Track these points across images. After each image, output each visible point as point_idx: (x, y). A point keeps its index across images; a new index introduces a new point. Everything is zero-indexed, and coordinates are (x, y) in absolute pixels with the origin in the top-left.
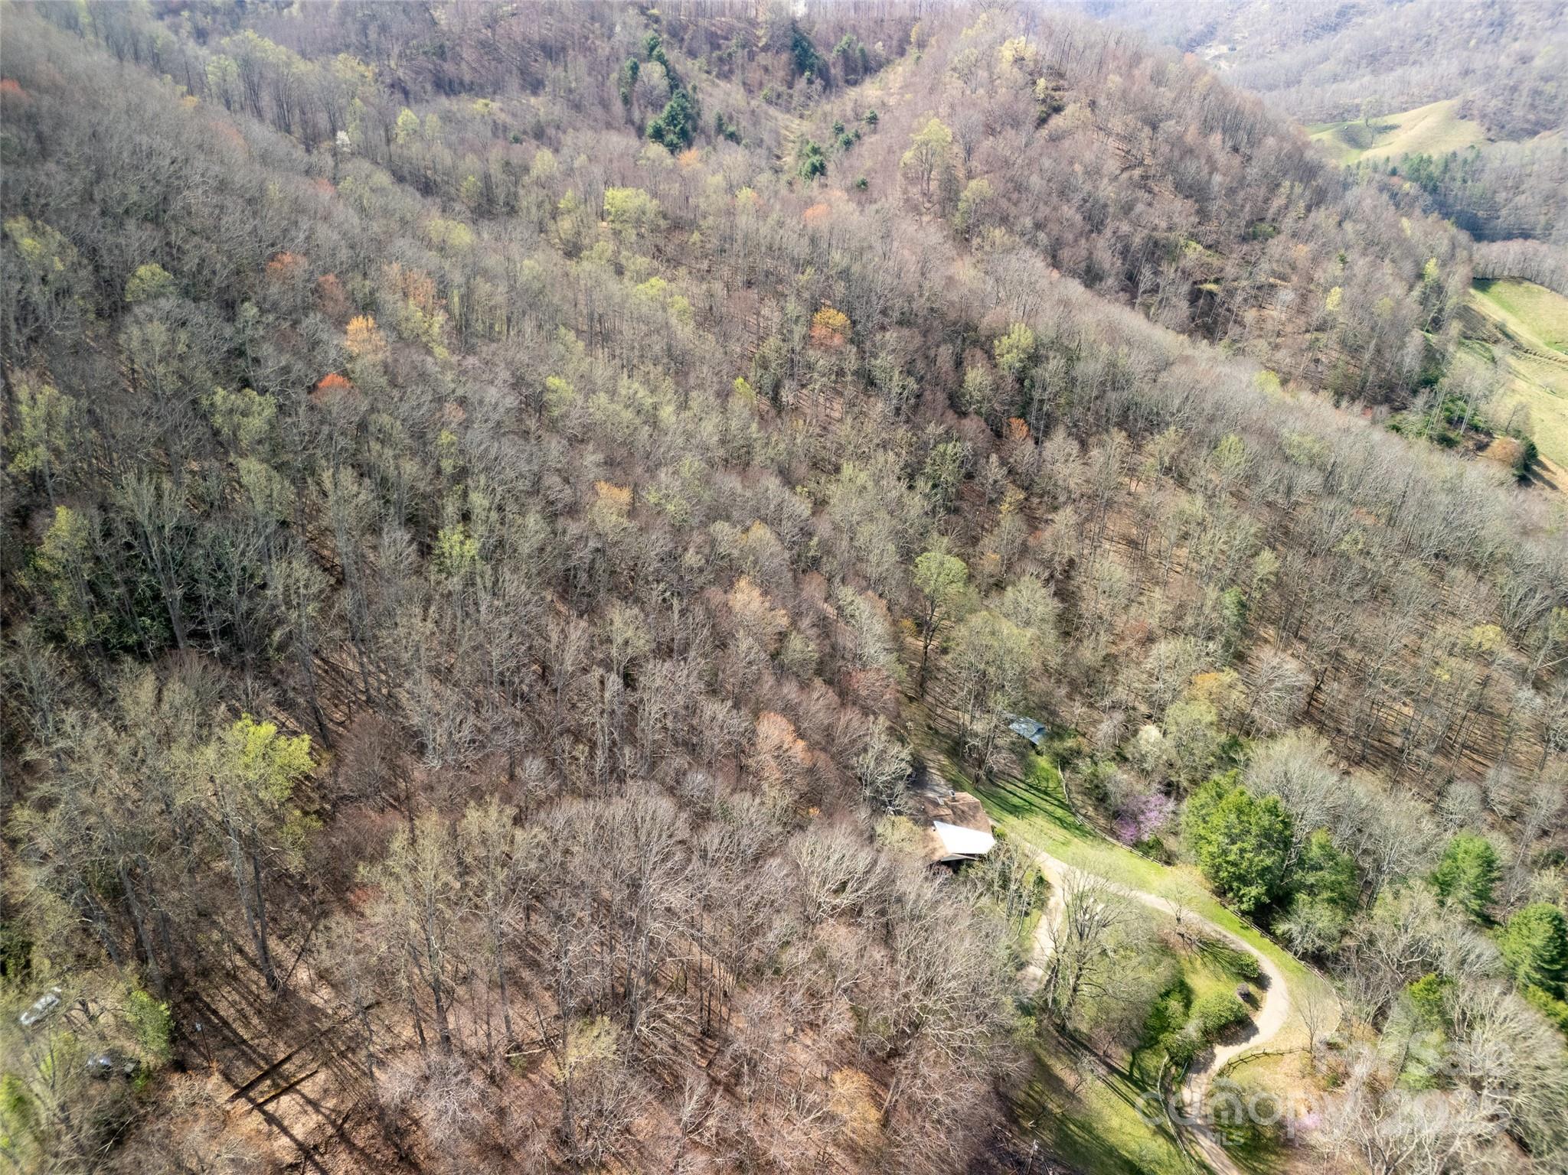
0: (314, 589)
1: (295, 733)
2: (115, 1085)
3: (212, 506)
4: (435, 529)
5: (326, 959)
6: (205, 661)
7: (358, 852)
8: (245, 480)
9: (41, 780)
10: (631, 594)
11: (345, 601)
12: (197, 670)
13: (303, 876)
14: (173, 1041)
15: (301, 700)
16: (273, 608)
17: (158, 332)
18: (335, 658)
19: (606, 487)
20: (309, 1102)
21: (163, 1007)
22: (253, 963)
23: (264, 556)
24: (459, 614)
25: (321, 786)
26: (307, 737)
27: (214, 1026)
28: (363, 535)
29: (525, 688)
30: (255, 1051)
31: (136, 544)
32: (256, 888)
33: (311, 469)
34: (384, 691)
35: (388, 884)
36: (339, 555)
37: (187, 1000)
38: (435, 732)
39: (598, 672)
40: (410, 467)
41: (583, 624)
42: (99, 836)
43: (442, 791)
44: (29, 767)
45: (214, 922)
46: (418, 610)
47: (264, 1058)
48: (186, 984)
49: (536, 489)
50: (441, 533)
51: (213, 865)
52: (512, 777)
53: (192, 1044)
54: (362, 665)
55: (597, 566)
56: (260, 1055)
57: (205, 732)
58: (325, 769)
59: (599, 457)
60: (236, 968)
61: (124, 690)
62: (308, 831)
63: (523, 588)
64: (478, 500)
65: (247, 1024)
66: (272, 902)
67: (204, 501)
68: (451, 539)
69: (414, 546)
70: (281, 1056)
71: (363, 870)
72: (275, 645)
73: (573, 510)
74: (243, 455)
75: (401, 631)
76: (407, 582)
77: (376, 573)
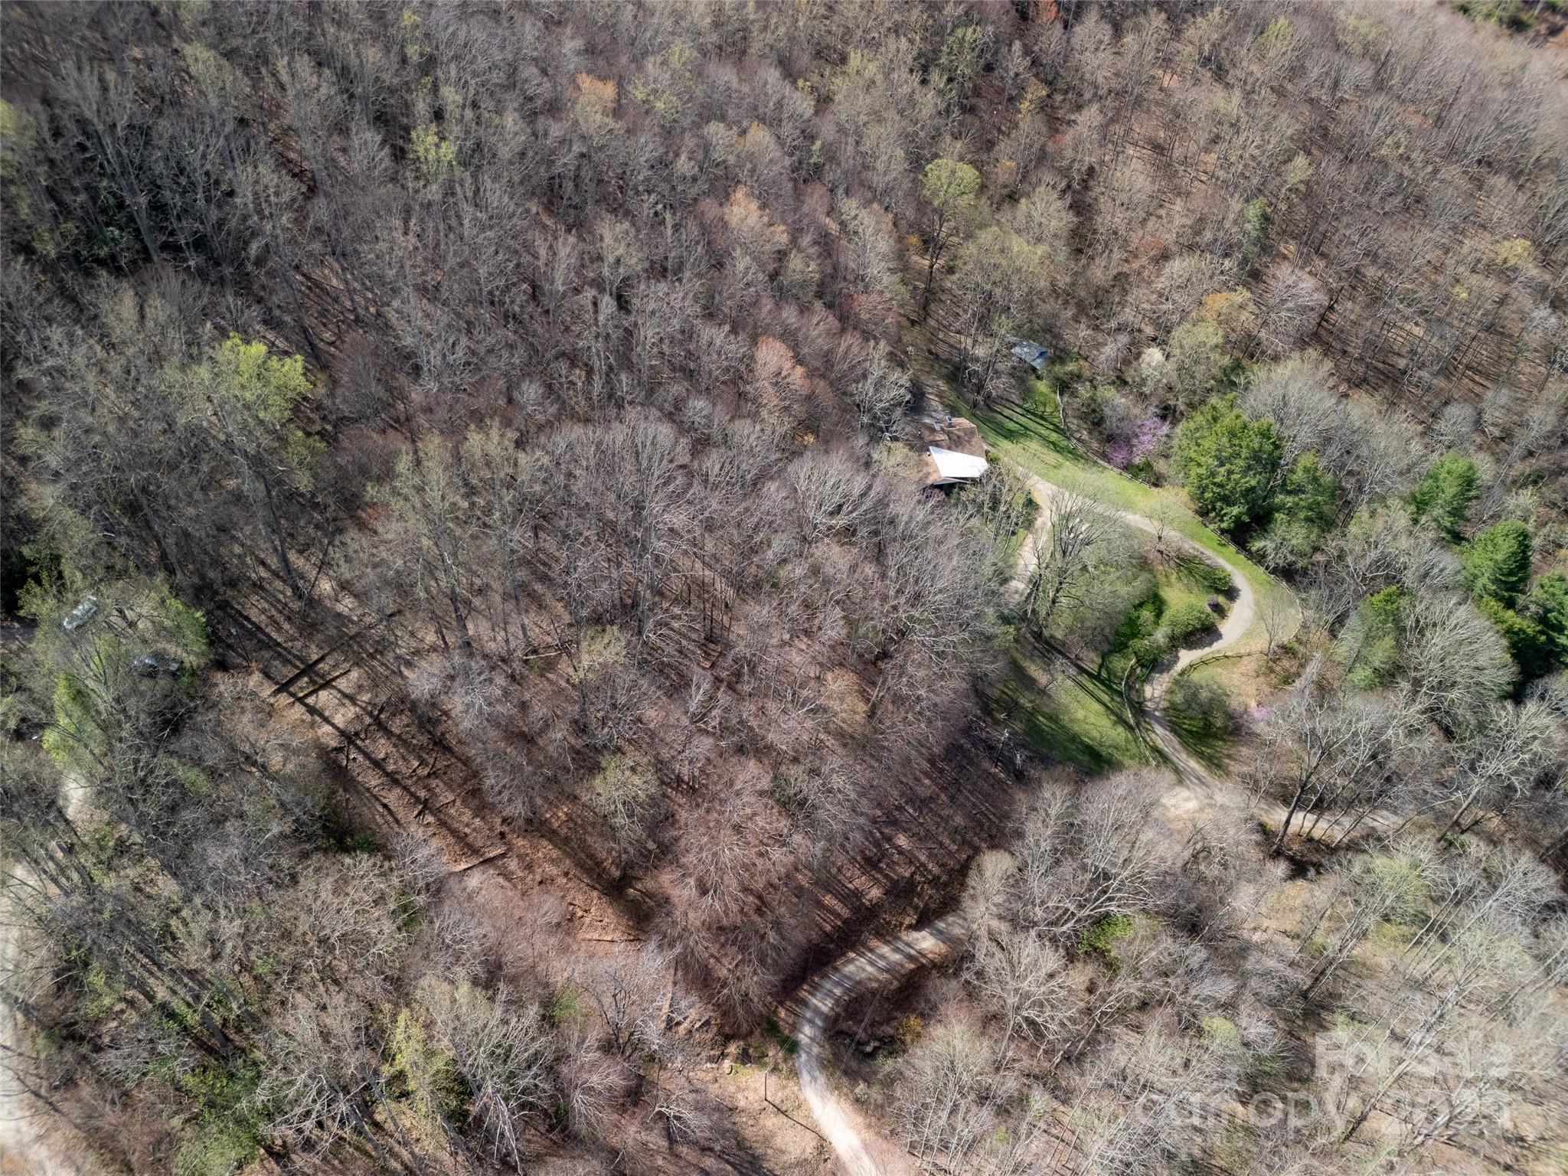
0: (286, 198)
1: (286, 353)
2: (163, 682)
3: (166, 101)
4: (407, 129)
5: (346, 572)
6: (183, 276)
7: (364, 472)
8: (193, 70)
9: (39, 398)
10: (621, 206)
11: (320, 211)
12: (175, 285)
13: (314, 495)
14: (211, 644)
15: (288, 319)
16: (245, 218)
18: (317, 273)
19: (588, 80)
20: (345, 696)
21: (198, 614)
22: (276, 574)
23: (227, 158)
24: (441, 227)
25: (319, 407)
26: (298, 357)
27: (249, 631)
28: (331, 135)
29: (517, 309)
30: (289, 653)
31: (88, 144)
32: (269, 504)
33: (263, 57)
34: (372, 310)
35: (397, 504)
36: (307, 158)
37: (219, 607)
38: (428, 353)
39: (590, 293)
40: (373, 55)
41: (572, 240)
42: (107, 455)
43: (442, 414)
44: (22, 385)
45: (233, 537)
46: (397, 223)
47: (299, 658)
48: (216, 593)
49: (511, 85)
50: (414, 135)
51: (224, 483)
52: (510, 401)
53: (230, 647)
54: (346, 282)
55: (583, 173)
56: (295, 656)
57: (195, 351)
58: (322, 390)
59: (579, 43)
60: (261, 579)
61: (105, 306)
62: (313, 451)
63: (506, 199)
64: (450, 95)
65: (279, 629)
66: (287, 519)
67: (154, 96)
68: (425, 141)
69: (387, 150)
70: (315, 657)
71: (371, 491)
72: (252, 258)
73: (554, 108)
74: (187, 40)
75: (382, 246)
76: (383, 190)
77: (349, 180)
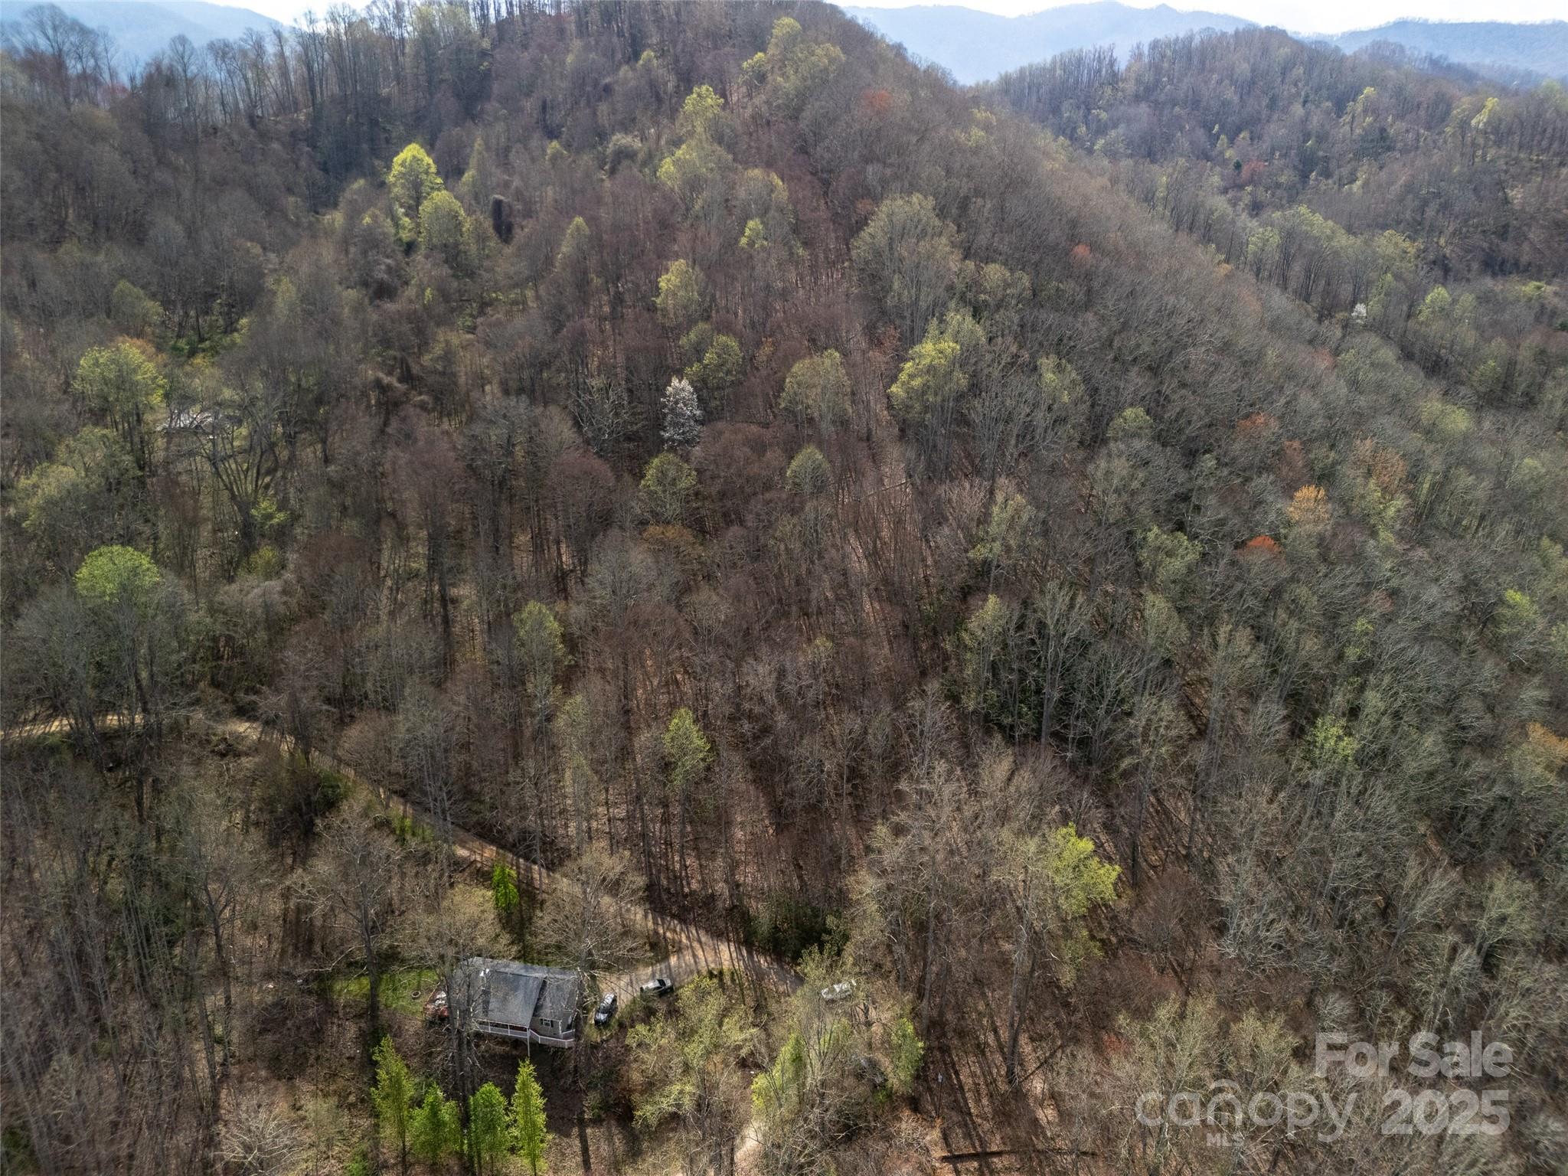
0: (1174, 733)
1: (1110, 860)
2: (863, 1089)
3: (1107, 626)
4: (1316, 714)
5: (1062, 1084)
6: (1057, 762)
7: (1126, 997)
8: (1147, 613)
9: (903, 809)
10: (1531, 863)
11: (1200, 754)
12: (1048, 767)
13: (1070, 994)
14: (917, 1077)
15: (1126, 830)
16: (1131, 736)
17: (1121, 467)
18: (1169, 804)
19: (1541, 731)
21: (920, 1044)
22: (1001, 1047)
23: (1140, 687)
24: (1310, 810)
25: (1115, 918)
26: (1117, 867)
27: (952, 1085)
28: (1240, 696)
29: (1358, 917)
30: (975, 1129)
31: (1038, 641)
32: (1026, 982)
33: (1211, 619)
34: (1206, 854)
35: (1140, 1048)
36: (1209, 708)
37: (940, 1049)
38: (1241, 918)
39: (1451, 937)
40: (1311, 645)
41: (1454, 875)
42: (926, 874)
43: (1229, 981)
44: (899, 795)
45: (983, 994)
46: (1267, 790)
47: (980, 1139)
48: (944, 1035)
49: (1446, 710)
50: (1319, 721)
51: (1001, 942)
52: (1309, 1004)
53: (930, 1090)
54: (1193, 820)
55: (1497, 816)
56: (978, 1135)
57: (1035, 824)
58: (1124, 904)
59: (1544, 694)
60: (986, 1044)
61: (987, 759)
62: (1088, 957)
63: (1393, 809)
64: (1373, 700)
65: (978, 1101)
66: (1036, 1003)
67: (1106, 621)
68: (1329, 732)
69: (1287, 725)
70: (994, 1148)
71: (1122, 1019)
72: (1121, 770)
73: (1487, 744)
74: (1154, 591)
75: (1242, 804)
76: (1266, 757)
77: (1238, 736)
